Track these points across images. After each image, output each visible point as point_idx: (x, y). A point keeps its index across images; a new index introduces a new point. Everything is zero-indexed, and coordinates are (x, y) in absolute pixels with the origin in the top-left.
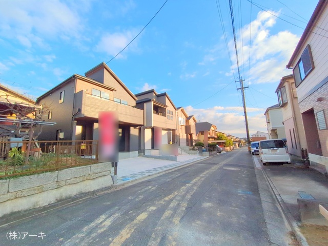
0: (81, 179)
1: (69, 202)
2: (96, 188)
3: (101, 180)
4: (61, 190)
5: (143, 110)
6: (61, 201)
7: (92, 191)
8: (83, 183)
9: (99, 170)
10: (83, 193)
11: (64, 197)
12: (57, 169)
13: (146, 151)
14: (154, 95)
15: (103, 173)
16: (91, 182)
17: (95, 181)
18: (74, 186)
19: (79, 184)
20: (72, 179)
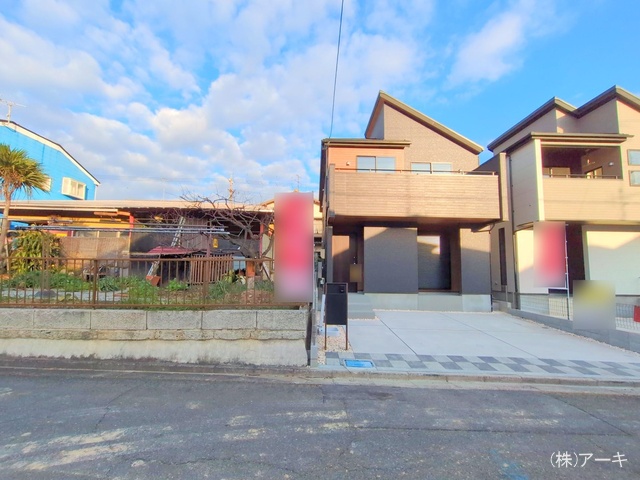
0: (239, 335)
1: (209, 370)
2: (268, 361)
3: (279, 346)
4: (208, 345)
5: (498, 173)
6: (203, 365)
7: (258, 364)
8: (242, 343)
9: (274, 325)
10: (239, 363)
11: (209, 359)
12: (203, 308)
13: (522, 298)
14: (559, 115)
15: (286, 334)
16: (260, 345)
17: (267, 345)
18: (228, 345)
19: (237, 342)
20: (224, 331)
